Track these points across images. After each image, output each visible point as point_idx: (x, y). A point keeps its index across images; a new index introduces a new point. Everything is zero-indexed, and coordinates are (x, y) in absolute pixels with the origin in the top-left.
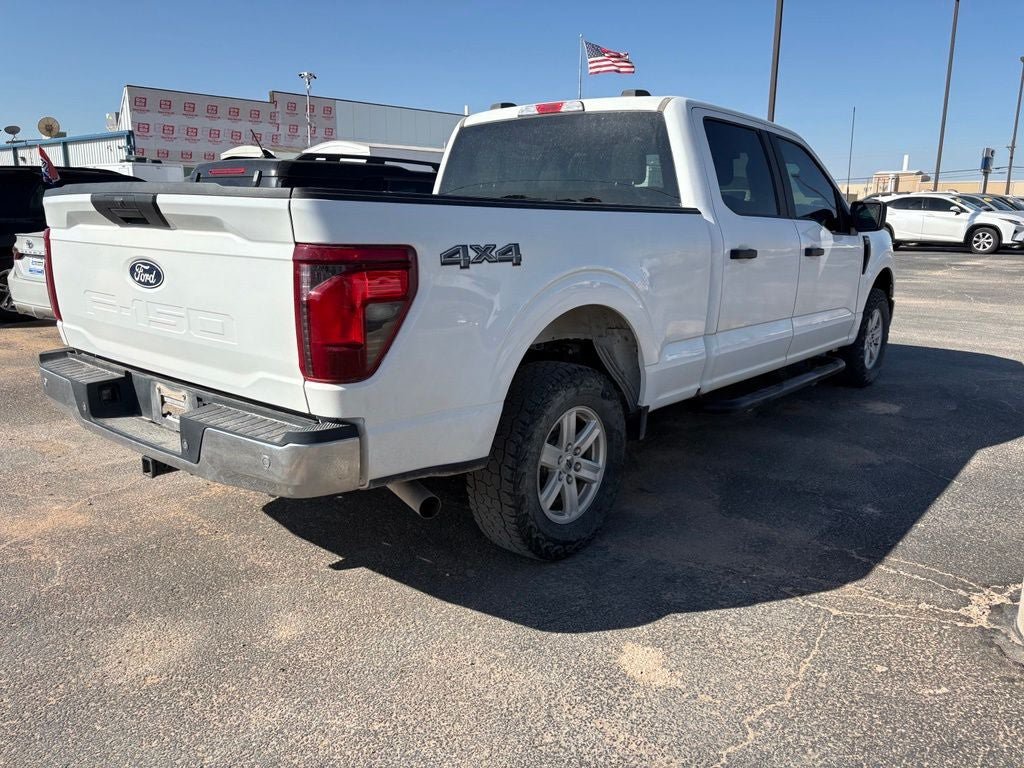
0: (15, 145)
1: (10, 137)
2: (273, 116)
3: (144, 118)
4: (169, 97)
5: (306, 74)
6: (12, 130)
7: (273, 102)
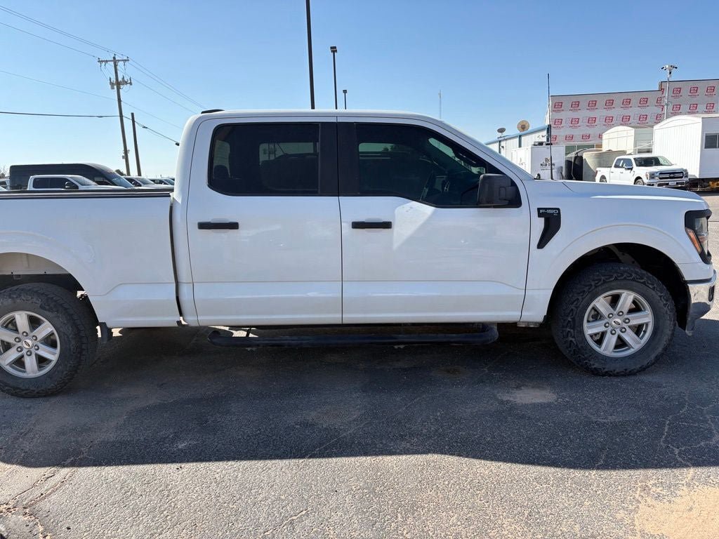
0: (500, 139)
1: (500, 134)
2: (659, 101)
3: (558, 116)
4: (579, 99)
5: (667, 66)
6: (501, 131)
7: (662, 90)
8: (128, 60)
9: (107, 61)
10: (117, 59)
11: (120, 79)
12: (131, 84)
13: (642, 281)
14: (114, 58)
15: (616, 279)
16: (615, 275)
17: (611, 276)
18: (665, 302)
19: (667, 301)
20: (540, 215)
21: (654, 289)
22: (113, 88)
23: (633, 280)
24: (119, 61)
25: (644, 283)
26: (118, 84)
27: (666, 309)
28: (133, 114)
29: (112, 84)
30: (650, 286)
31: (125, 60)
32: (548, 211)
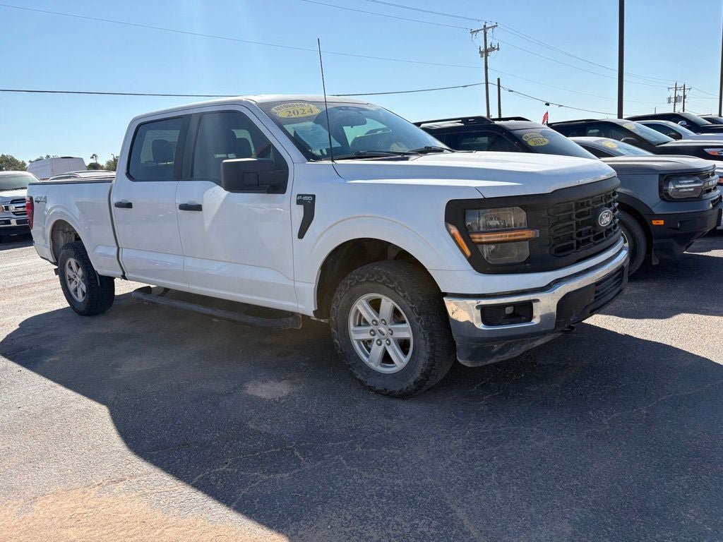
8: (497, 26)
9: (478, 31)
10: (487, 26)
11: (488, 46)
12: (498, 49)
13: (391, 286)
14: (485, 26)
15: (367, 280)
16: (367, 275)
17: (363, 277)
18: (417, 316)
19: (419, 315)
20: (299, 202)
21: (404, 297)
22: (482, 56)
23: (383, 283)
24: (488, 28)
25: (393, 289)
26: (486, 52)
27: (419, 324)
28: (499, 79)
29: (481, 52)
30: (401, 294)
31: (494, 26)
32: (304, 198)
